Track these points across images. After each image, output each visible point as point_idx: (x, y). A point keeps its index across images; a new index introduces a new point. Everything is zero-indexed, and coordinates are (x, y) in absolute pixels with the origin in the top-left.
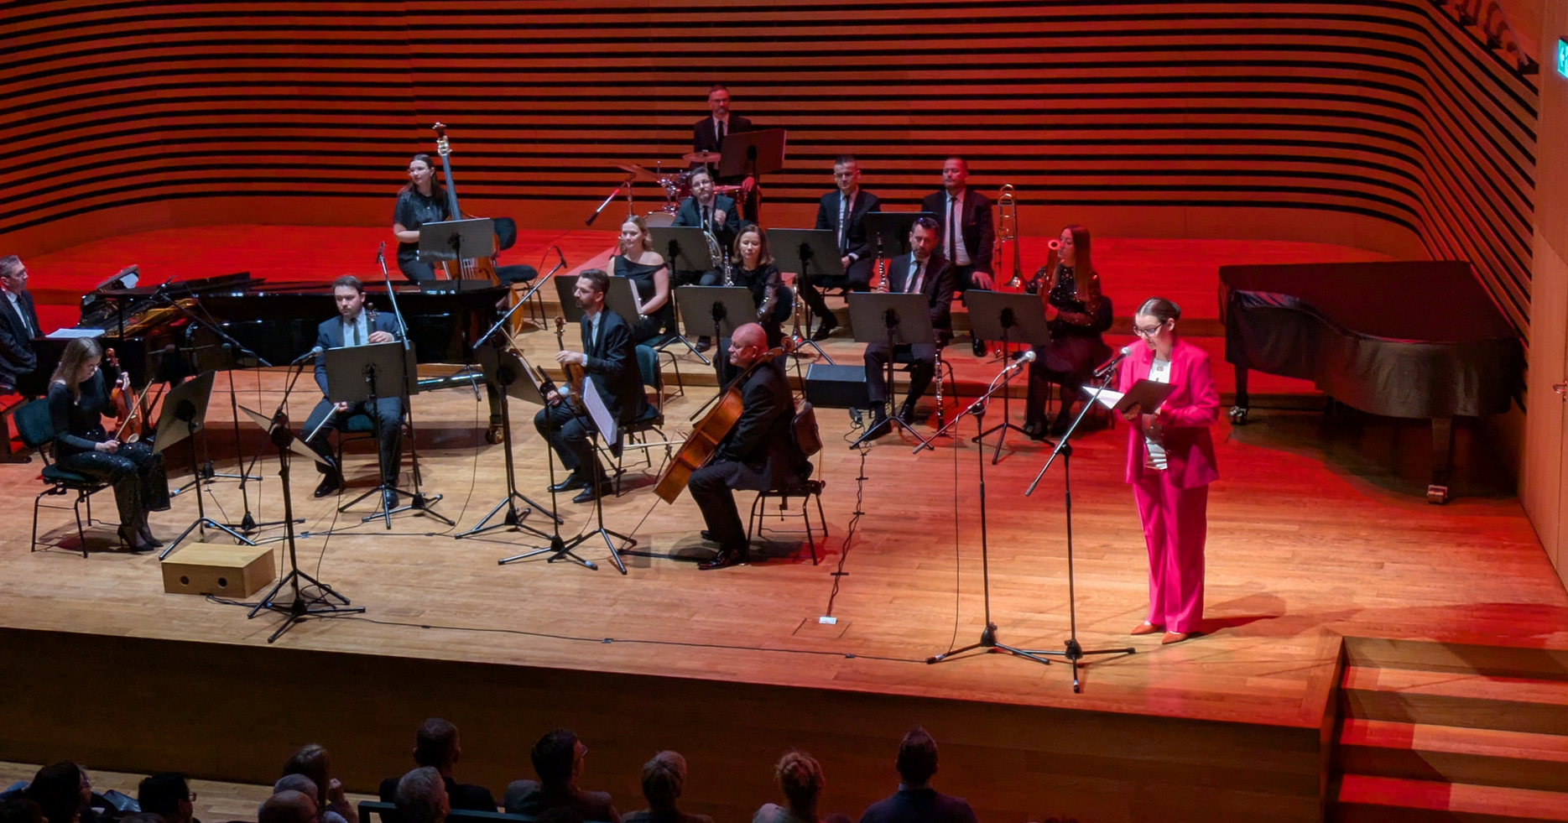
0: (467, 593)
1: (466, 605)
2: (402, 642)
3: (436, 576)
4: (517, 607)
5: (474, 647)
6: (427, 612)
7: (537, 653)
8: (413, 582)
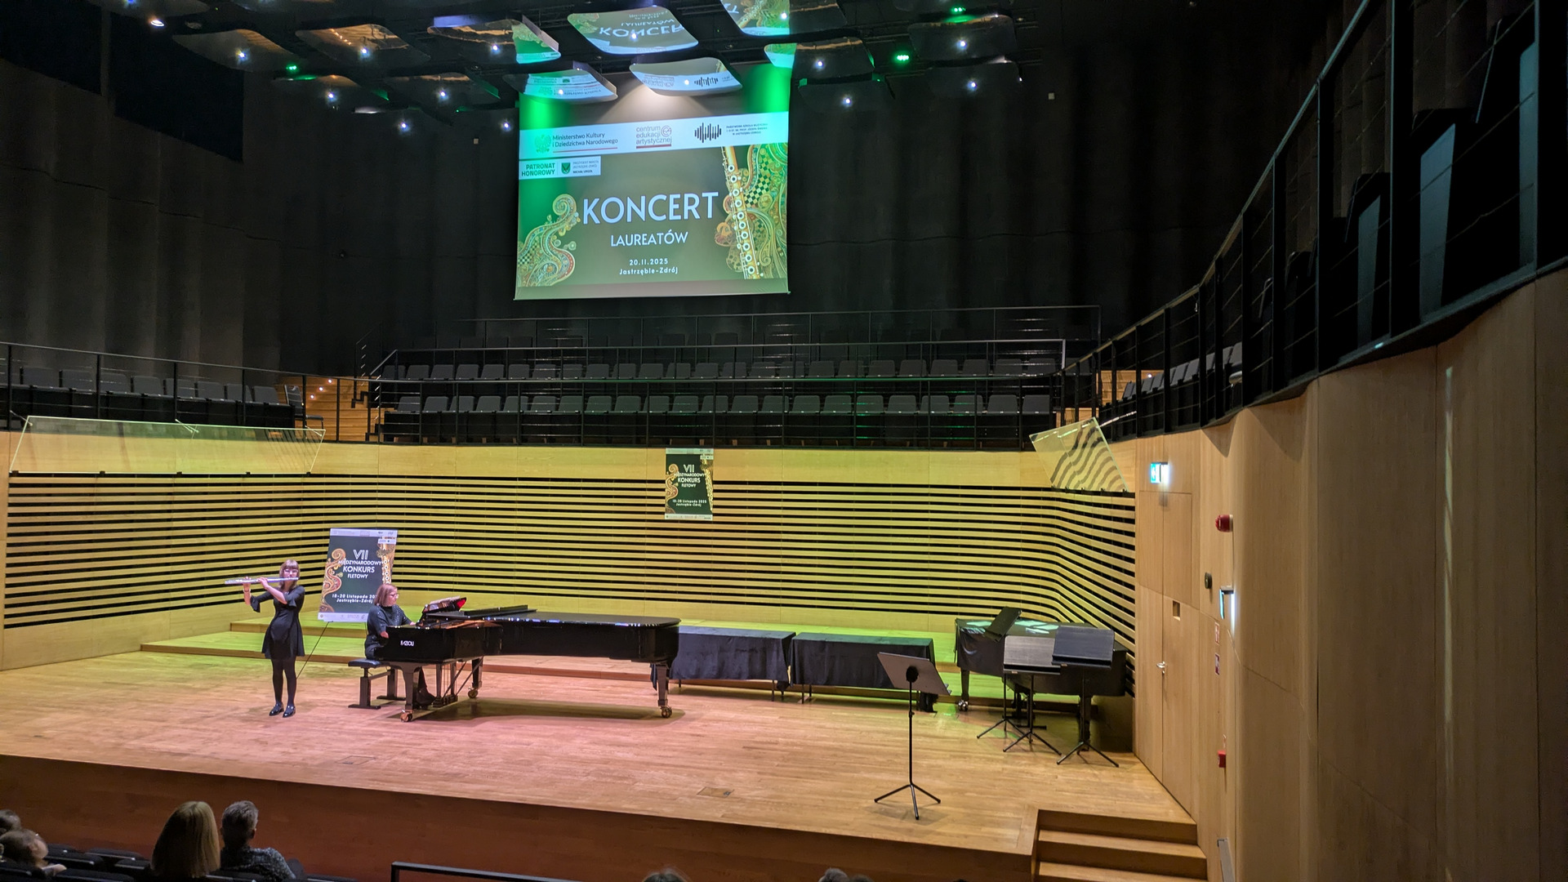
0: (497, 767)
1: (494, 773)
2: (449, 789)
3: (481, 759)
4: (528, 775)
5: (495, 793)
6: (471, 775)
7: (534, 797)
8: (465, 761)
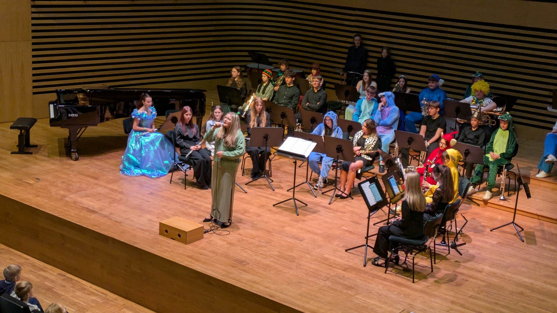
4: (287, 271)
5: (258, 285)
6: (250, 264)
8: (254, 249)
